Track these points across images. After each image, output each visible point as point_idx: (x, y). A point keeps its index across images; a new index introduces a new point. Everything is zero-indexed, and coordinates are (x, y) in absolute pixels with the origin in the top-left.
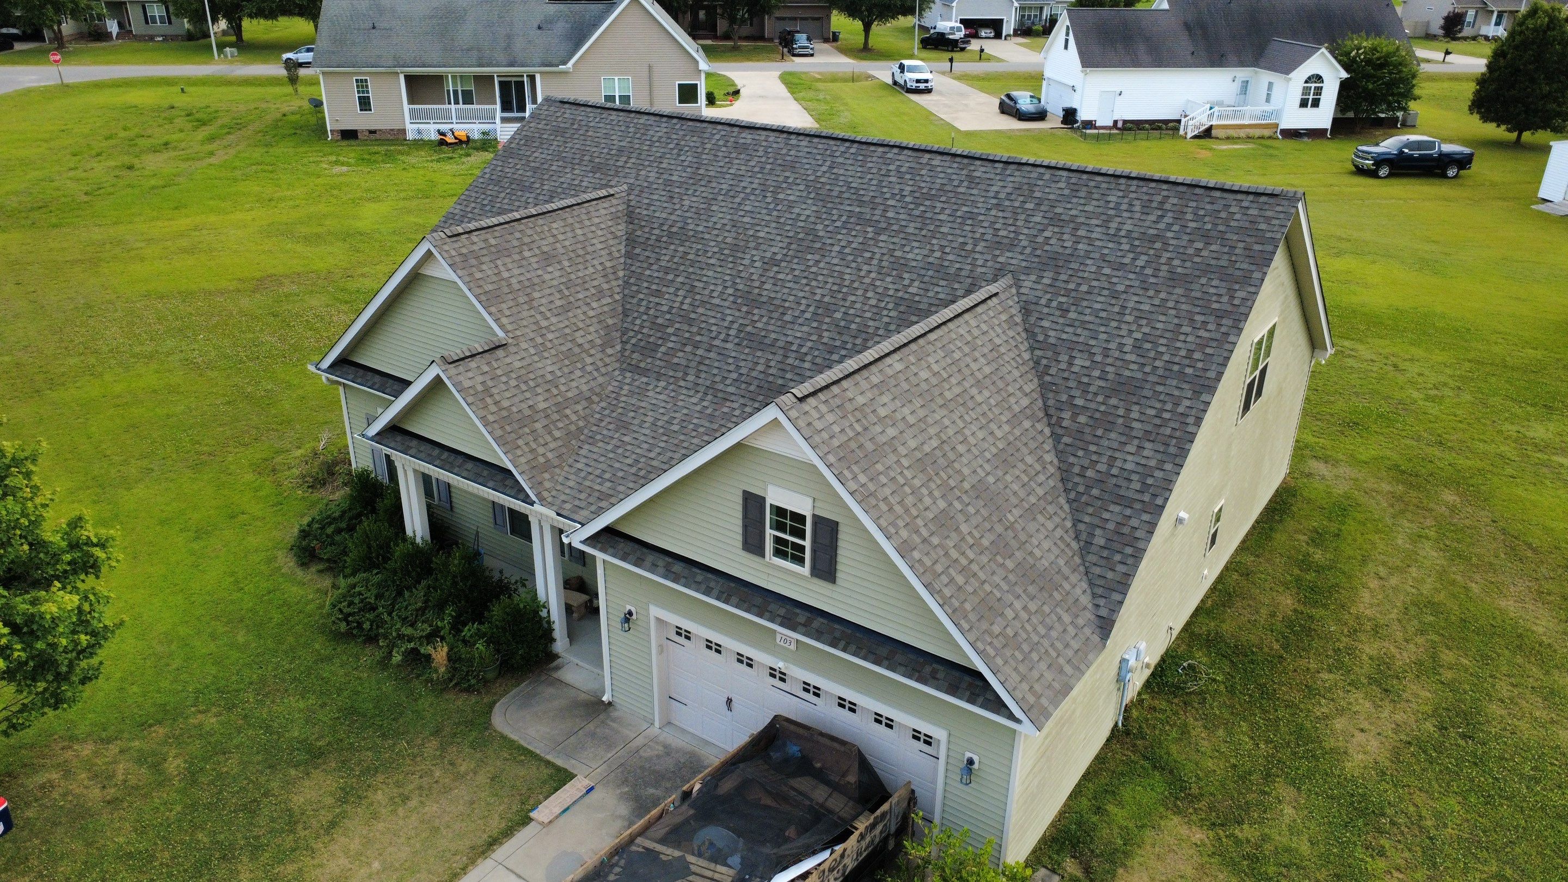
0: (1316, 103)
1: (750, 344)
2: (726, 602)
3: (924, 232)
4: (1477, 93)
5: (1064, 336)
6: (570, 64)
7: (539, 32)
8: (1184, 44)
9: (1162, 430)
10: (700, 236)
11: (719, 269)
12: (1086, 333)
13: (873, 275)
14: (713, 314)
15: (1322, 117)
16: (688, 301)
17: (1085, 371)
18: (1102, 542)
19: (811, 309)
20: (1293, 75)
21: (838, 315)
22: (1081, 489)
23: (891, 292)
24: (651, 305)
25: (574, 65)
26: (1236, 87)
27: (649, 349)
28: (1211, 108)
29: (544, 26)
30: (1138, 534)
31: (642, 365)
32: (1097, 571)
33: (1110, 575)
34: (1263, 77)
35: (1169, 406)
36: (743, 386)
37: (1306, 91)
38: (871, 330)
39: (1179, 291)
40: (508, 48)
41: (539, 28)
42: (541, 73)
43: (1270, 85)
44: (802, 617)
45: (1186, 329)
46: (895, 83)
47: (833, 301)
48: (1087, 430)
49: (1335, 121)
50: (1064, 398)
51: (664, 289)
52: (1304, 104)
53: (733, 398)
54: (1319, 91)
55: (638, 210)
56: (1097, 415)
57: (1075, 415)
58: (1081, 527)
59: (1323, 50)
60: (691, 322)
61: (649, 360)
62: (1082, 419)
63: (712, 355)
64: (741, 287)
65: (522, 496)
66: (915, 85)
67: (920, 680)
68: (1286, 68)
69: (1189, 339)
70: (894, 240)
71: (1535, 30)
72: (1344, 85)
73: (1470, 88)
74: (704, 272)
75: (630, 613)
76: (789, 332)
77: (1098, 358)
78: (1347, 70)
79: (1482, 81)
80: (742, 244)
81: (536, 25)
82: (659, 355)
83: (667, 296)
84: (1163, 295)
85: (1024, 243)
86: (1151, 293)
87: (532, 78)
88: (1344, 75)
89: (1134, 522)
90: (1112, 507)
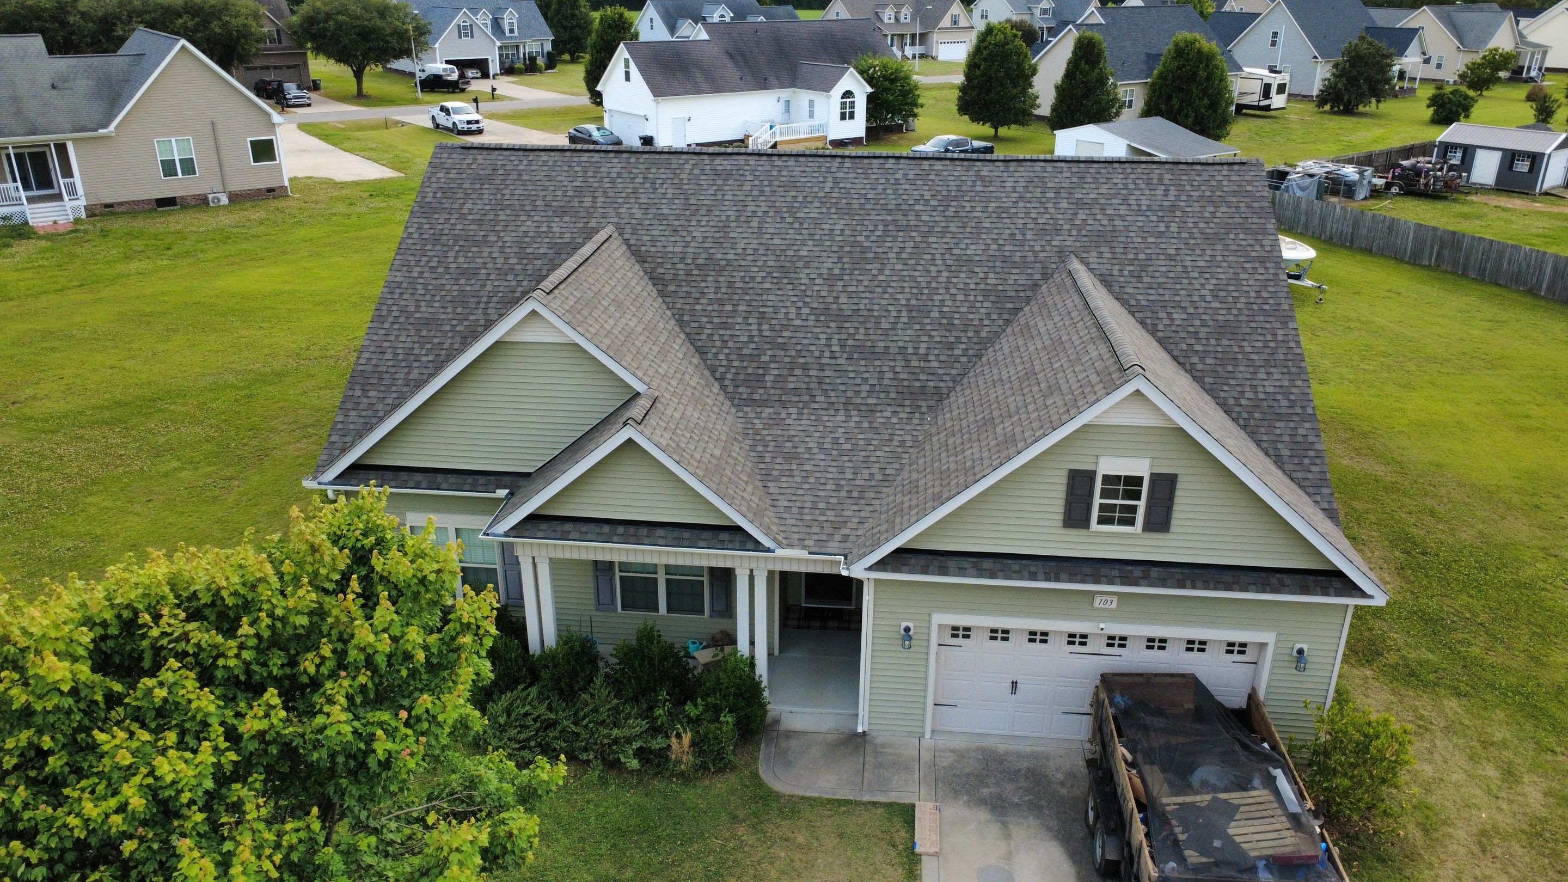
0: (852, 116)
1: (862, 356)
2: (1057, 580)
3: (968, 230)
4: (960, 99)
5: (1151, 298)
6: (112, 127)
7: (55, 92)
8: (732, 72)
9: (1276, 357)
10: (736, 263)
11: (780, 292)
12: (1167, 292)
13: (945, 274)
14: (803, 335)
15: (857, 127)
16: (765, 327)
17: (1186, 323)
18: (1288, 453)
19: (904, 313)
20: (833, 92)
21: (935, 314)
22: (1245, 415)
23: (972, 286)
24: (726, 338)
25: (116, 128)
26: (781, 106)
27: (756, 381)
28: (771, 127)
29: (59, 84)
30: (1311, 439)
31: (756, 397)
32: (1299, 475)
33: (1310, 476)
34: (802, 97)
35: (1269, 337)
36: (882, 395)
37: (843, 105)
38: (976, 323)
39: (1218, 247)
40: (18, 112)
41: (54, 87)
42: (74, 140)
43: (811, 103)
44: (1138, 572)
45: (1243, 276)
46: (437, 126)
47: (920, 303)
48: (1219, 369)
49: (868, 129)
50: (1184, 347)
51: (730, 321)
52: (843, 117)
53: (879, 408)
54: (852, 105)
55: (643, 249)
56: (1219, 355)
57: (1202, 359)
58: (1265, 445)
59: (852, 69)
60: (783, 347)
61: (761, 391)
62: (1209, 361)
63: (827, 373)
64: (815, 305)
65: (750, 545)
66: (466, 127)
67: (1274, 591)
68: (825, 86)
69: (1251, 283)
70: (945, 240)
71: (996, 45)
72: (870, 98)
73: (956, 94)
74: (765, 297)
75: (907, 630)
76: (895, 338)
77: (1191, 310)
78: (872, 86)
79: (963, 89)
80: (788, 264)
81: (47, 85)
82: (769, 384)
83: (737, 327)
84: (1209, 252)
85: (1066, 227)
86: (1198, 252)
87: (61, 149)
88: (869, 90)
89: (1301, 431)
90: (1278, 424)
